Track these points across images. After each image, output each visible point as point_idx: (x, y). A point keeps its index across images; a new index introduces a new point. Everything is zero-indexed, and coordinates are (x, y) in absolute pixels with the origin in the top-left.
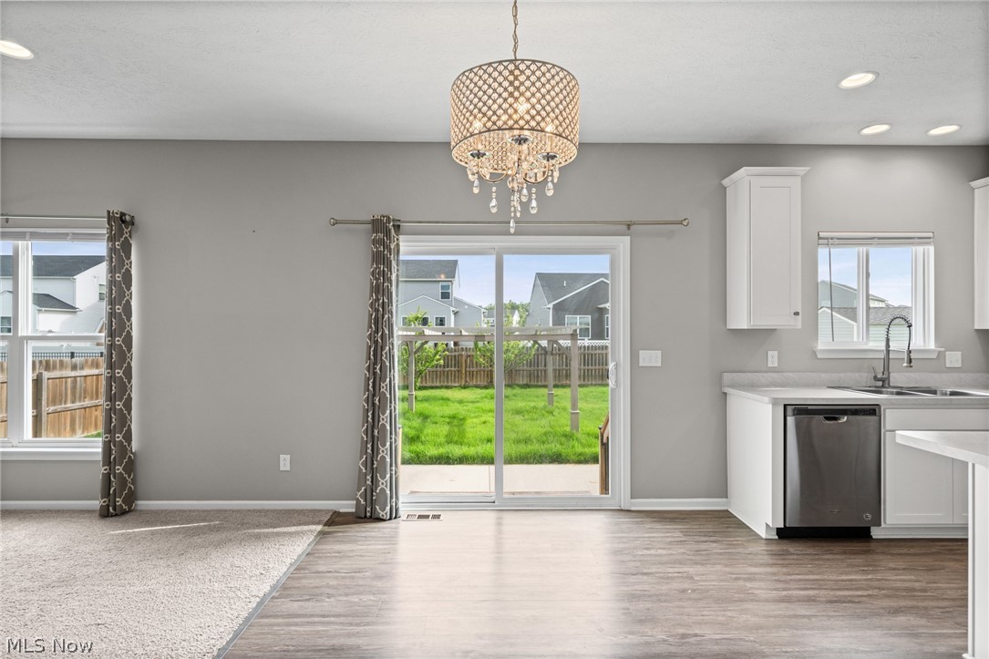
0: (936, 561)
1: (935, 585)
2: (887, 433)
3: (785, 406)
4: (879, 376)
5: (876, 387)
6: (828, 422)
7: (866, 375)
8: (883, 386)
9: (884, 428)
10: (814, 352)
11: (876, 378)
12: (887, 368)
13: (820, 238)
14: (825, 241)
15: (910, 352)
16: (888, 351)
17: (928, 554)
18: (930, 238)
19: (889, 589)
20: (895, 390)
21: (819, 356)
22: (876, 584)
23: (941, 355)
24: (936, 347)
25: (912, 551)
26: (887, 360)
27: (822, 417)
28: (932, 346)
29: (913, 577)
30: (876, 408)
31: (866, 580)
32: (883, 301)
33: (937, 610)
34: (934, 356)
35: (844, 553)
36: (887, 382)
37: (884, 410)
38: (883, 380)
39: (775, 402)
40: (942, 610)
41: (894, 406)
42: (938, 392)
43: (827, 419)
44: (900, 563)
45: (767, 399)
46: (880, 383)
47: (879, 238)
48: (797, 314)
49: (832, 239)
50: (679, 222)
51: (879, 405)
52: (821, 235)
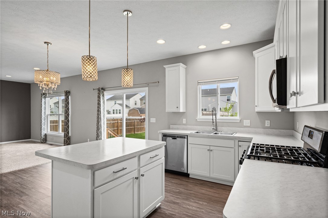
3: (162, 134)
10: (196, 119)
12: (216, 125)
14: (200, 84)
21: (198, 121)
23: (241, 121)
36: (216, 130)
41: (191, 136)
47: (218, 81)
48: (177, 107)
49: (202, 82)
50: (156, 82)
51: (187, 136)
52: (199, 82)
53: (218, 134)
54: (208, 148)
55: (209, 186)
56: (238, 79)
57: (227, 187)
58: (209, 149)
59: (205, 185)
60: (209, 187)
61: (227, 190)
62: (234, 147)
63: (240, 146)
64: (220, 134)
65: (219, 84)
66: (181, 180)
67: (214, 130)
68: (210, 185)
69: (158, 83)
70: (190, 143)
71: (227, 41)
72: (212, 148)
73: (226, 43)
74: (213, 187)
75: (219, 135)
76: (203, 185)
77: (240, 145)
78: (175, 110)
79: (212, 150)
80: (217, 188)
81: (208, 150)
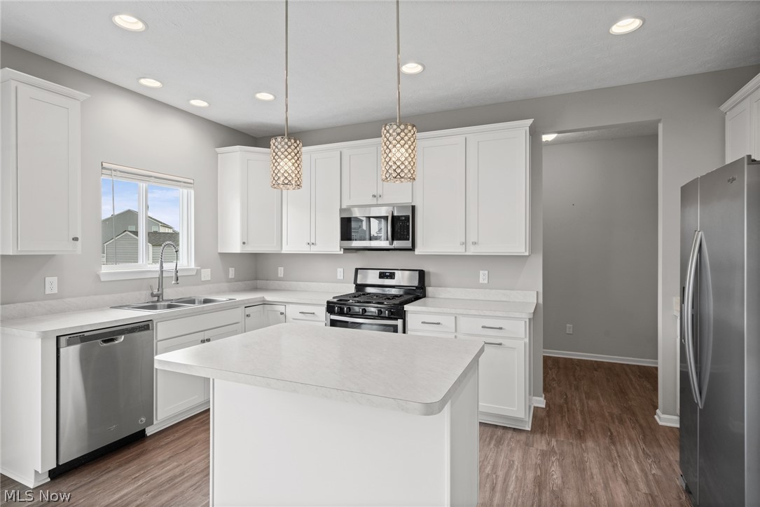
0: (192, 438)
1: (191, 463)
2: (158, 343)
3: (58, 338)
4: (156, 292)
5: (152, 302)
6: (105, 344)
7: (145, 292)
8: (158, 301)
9: (156, 339)
10: (98, 276)
11: (153, 295)
12: (161, 286)
13: (103, 168)
14: (109, 172)
15: (177, 272)
16: (162, 272)
17: (188, 433)
18: (191, 183)
19: (155, 488)
20: (166, 303)
21: (102, 280)
22: (144, 488)
23: (198, 272)
24: (195, 266)
25: (177, 435)
26: (161, 278)
27: (99, 341)
28: (193, 266)
29: (175, 464)
30: (150, 323)
31: (136, 489)
32: (171, 228)
33: (191, 489)
34: (194, 273)
35: (120, 466)
36: (161, 297)
37: (157, 323)
38: (158, 296)
39: (44, 336)
40: (194, 488)
41: (164, 319)
42: (196, 302)
43: (105, 341)
44: (167, 453)
45: (34, 334)
46: (156, 299)
47: (155, 177)
48: (76, 239)
49: (115, 171)
51: (152, 321)
52: (105, 165)
54: (201, 336)
58: (203, 338)
63: (249, 316)
72: (208, 335)
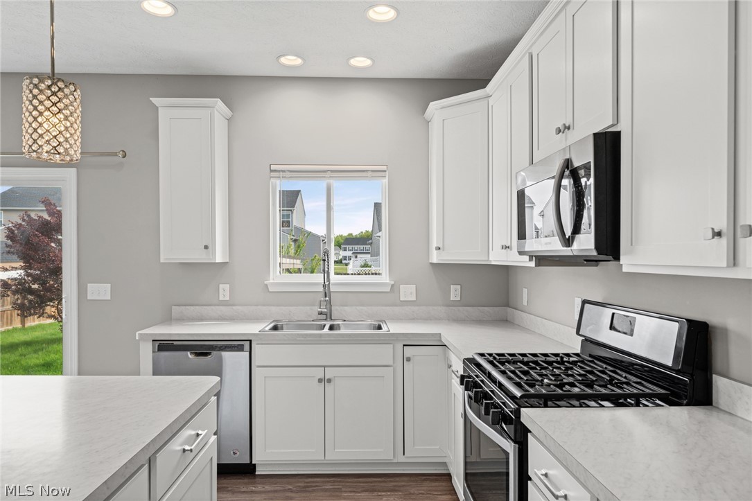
3: (153, 341)
9: (255, 363)
10: (266, 286)
13: (271, 171)
14: (276, 174)
21: (270, 290)
23: (395, 289)
27: (187, 352)
28: (388, 280)
30: (245, 344)
36: (329, 315)
37: (255, 346)
38: (325, 314)
41: (264, 342)
47: (332, 171)
48: (206, 247)
49: (283, 171)
50: (115, 154)
51: (250, 341)
52: (273, 167)
53: (338, 327)
54: (319, 373)
55: (326, 490)
56: (385, 171)
57: (376, 482)
58: (322, 376)
59: (314, 491)
60: (328, 494)
61: (379, 491)
62: (392, 364)
63: (409, 359)
64: (342, 327)
65: (332, 181)
66: (233, 492)
67: (324, 317)
68: (329, 486)
69: (124, 157)
70: (258, 364)
71: (365, 59)
72: (330, 373)
73: (361, 62)
74: (339, 490)
75: (342, 331)
76: (309, 492)
77: (408, 356)
78: (199, 257)
79: (329, 381)
80: (351, 492)
81: (320, 381)
